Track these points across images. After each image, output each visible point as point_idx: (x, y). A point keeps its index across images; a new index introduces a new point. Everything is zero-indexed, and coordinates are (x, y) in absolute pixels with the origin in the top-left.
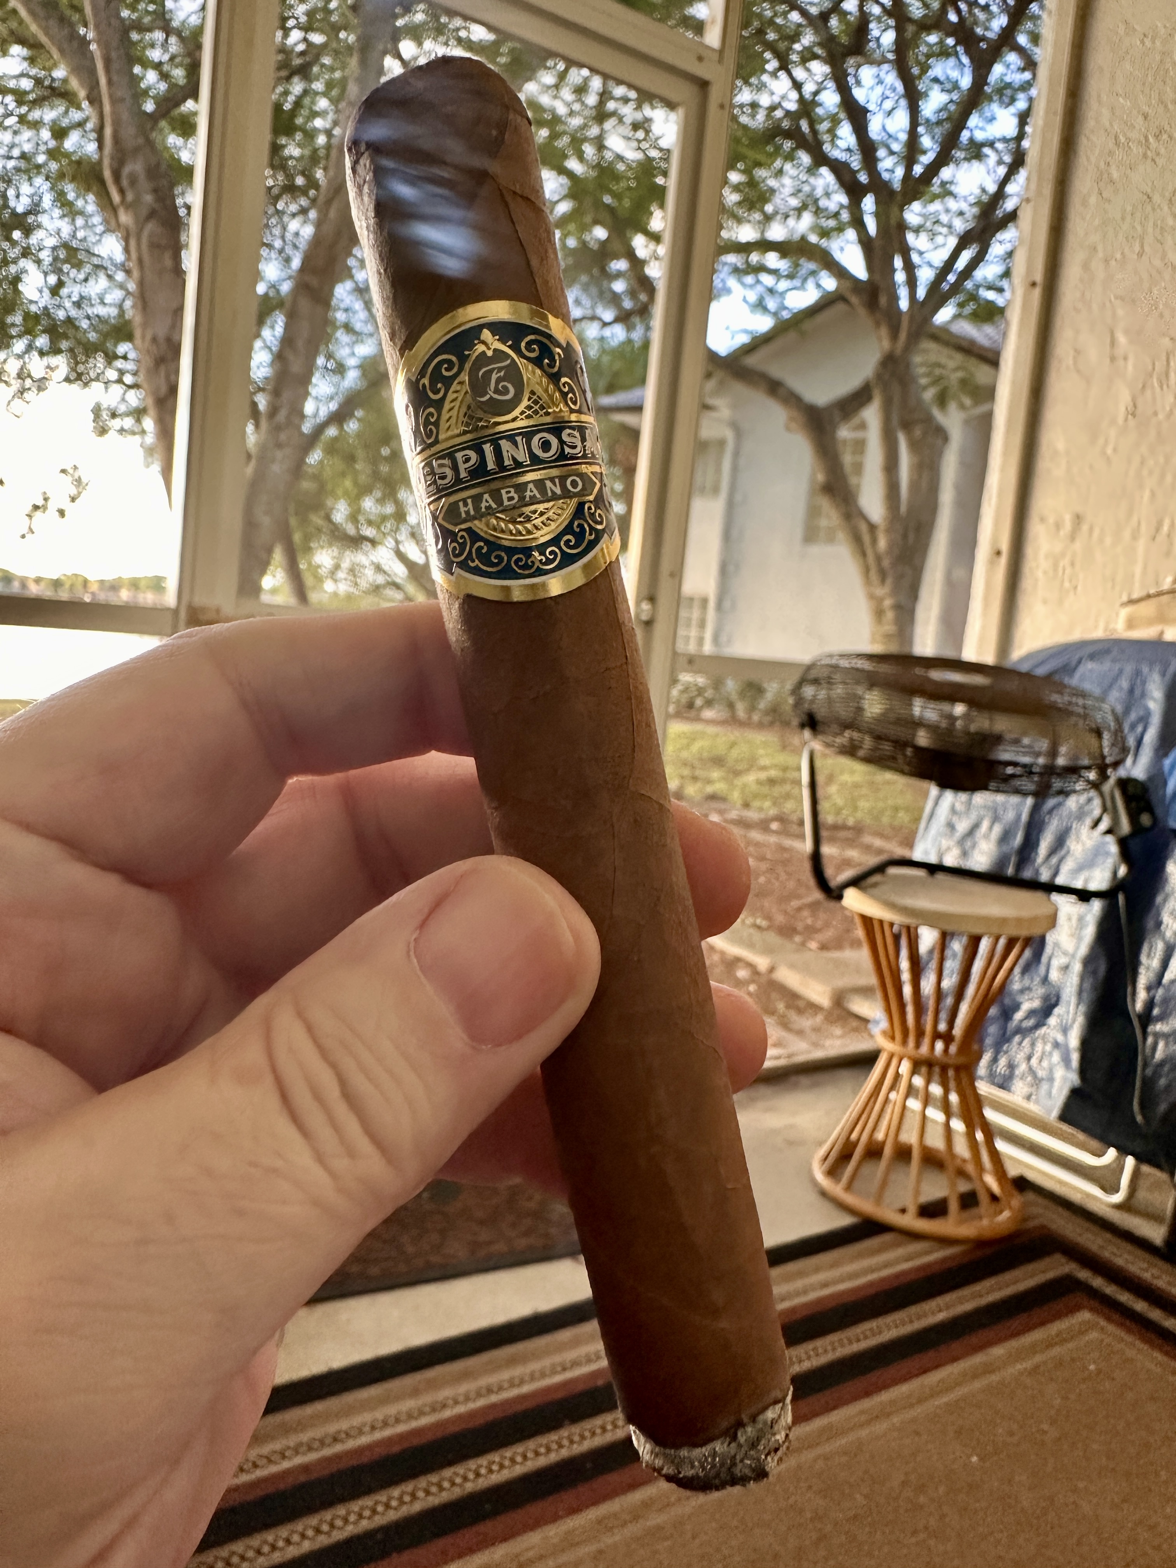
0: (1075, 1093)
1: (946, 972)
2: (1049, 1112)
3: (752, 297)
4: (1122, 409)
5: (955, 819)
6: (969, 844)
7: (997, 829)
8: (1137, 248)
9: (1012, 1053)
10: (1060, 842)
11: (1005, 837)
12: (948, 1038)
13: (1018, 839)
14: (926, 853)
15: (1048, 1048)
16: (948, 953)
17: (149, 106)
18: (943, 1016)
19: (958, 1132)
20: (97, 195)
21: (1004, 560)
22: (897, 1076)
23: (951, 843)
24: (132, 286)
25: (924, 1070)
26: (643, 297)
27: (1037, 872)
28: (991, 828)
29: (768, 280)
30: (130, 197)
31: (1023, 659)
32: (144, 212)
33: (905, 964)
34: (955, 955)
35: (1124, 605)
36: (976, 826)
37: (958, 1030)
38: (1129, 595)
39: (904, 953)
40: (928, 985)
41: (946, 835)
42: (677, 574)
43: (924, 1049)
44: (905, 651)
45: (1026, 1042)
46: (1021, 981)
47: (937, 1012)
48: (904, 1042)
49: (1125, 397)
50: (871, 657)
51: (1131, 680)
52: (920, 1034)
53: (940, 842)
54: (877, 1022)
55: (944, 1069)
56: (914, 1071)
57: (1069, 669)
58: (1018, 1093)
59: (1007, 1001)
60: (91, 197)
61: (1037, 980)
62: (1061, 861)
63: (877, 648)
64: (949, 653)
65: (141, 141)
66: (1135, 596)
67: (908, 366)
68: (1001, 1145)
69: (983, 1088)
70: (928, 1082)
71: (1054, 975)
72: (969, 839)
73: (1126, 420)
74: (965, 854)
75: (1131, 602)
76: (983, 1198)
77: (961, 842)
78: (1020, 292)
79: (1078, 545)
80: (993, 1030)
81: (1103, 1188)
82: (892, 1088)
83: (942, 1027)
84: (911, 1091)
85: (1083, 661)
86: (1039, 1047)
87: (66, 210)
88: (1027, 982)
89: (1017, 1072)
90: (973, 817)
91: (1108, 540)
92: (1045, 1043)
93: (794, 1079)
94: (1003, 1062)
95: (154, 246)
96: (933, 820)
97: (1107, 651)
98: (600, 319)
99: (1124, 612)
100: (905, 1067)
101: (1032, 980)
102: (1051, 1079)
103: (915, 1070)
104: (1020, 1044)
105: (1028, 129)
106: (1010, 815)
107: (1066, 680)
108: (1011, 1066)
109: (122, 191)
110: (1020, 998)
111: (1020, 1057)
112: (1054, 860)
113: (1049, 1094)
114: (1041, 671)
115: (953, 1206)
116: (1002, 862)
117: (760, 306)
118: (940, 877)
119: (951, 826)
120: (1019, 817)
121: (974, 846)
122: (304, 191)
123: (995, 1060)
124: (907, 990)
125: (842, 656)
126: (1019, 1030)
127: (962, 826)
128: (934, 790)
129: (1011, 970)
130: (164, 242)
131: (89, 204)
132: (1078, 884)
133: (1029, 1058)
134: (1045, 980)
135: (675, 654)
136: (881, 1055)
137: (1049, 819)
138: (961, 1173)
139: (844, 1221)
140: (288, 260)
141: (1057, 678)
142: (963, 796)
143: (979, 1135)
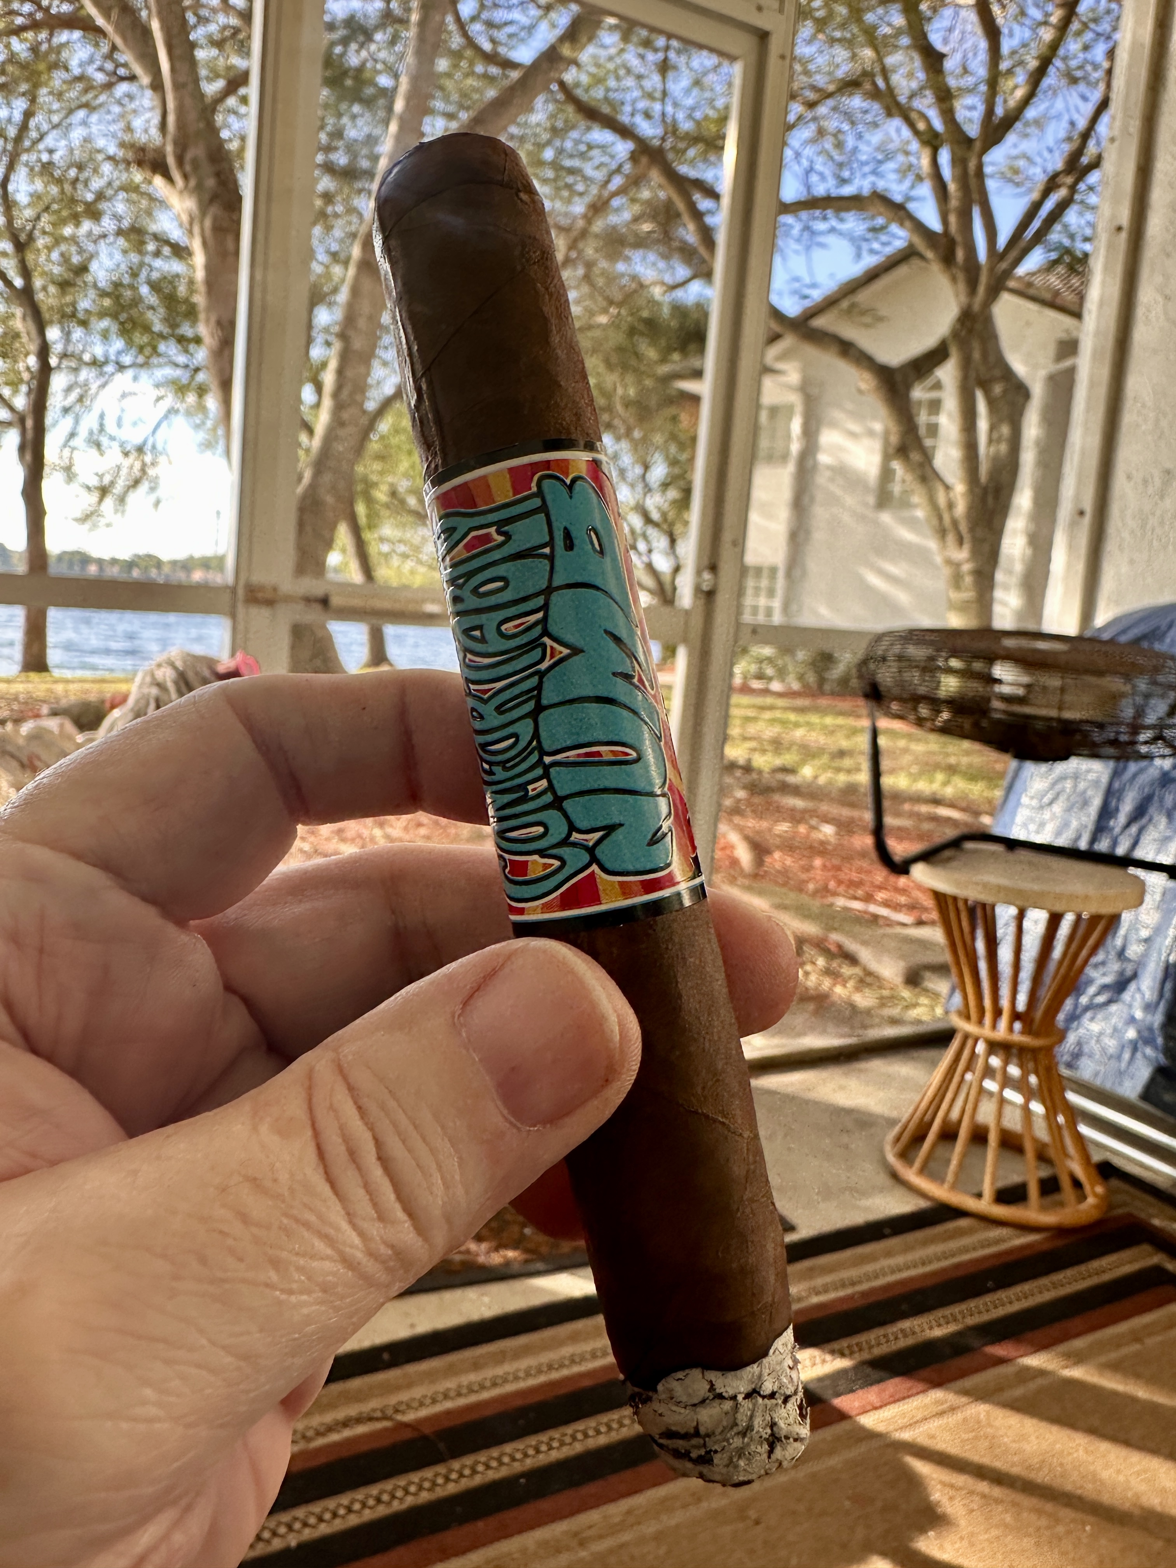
0: (1159, 1071)
2: (1133, 1092)
10: (1141, 810)
12: (1026, 1018)
13: (1095, 807)
19: (1038, 1114)
21: (1087, 520)
22: (974, 1058)
25: (1002, 1052)
27: (1114, 845)
31: (1106, 626)
32: (207, 195)
39: (980, 935)
42: (740, 543)
43: (1001, 1030)
47: (1015, 989)
48: (980, 1022)
55: (1022, 1052)
56: (990, 1053)
57: (1159, 634)
61: (1113, 954)
62: (1142, 830)
67: (988, 321)
71: (1131, 949)
76: (1066, 1183)
78: (1104, 239)
79: (1168, 503)
82: (968, 1070)
83: (1021, 1005)
84: (988, 1073)
85: (1174, 625)
100: (981, 1049)
103: (992, 1049)
115: (1033, 1191)
118: (1020, 853)
129: (1094, 949)
136: (956, 1035)
138: (1042, 1157)
139: (919, 1204)
143: (1061, 1119)
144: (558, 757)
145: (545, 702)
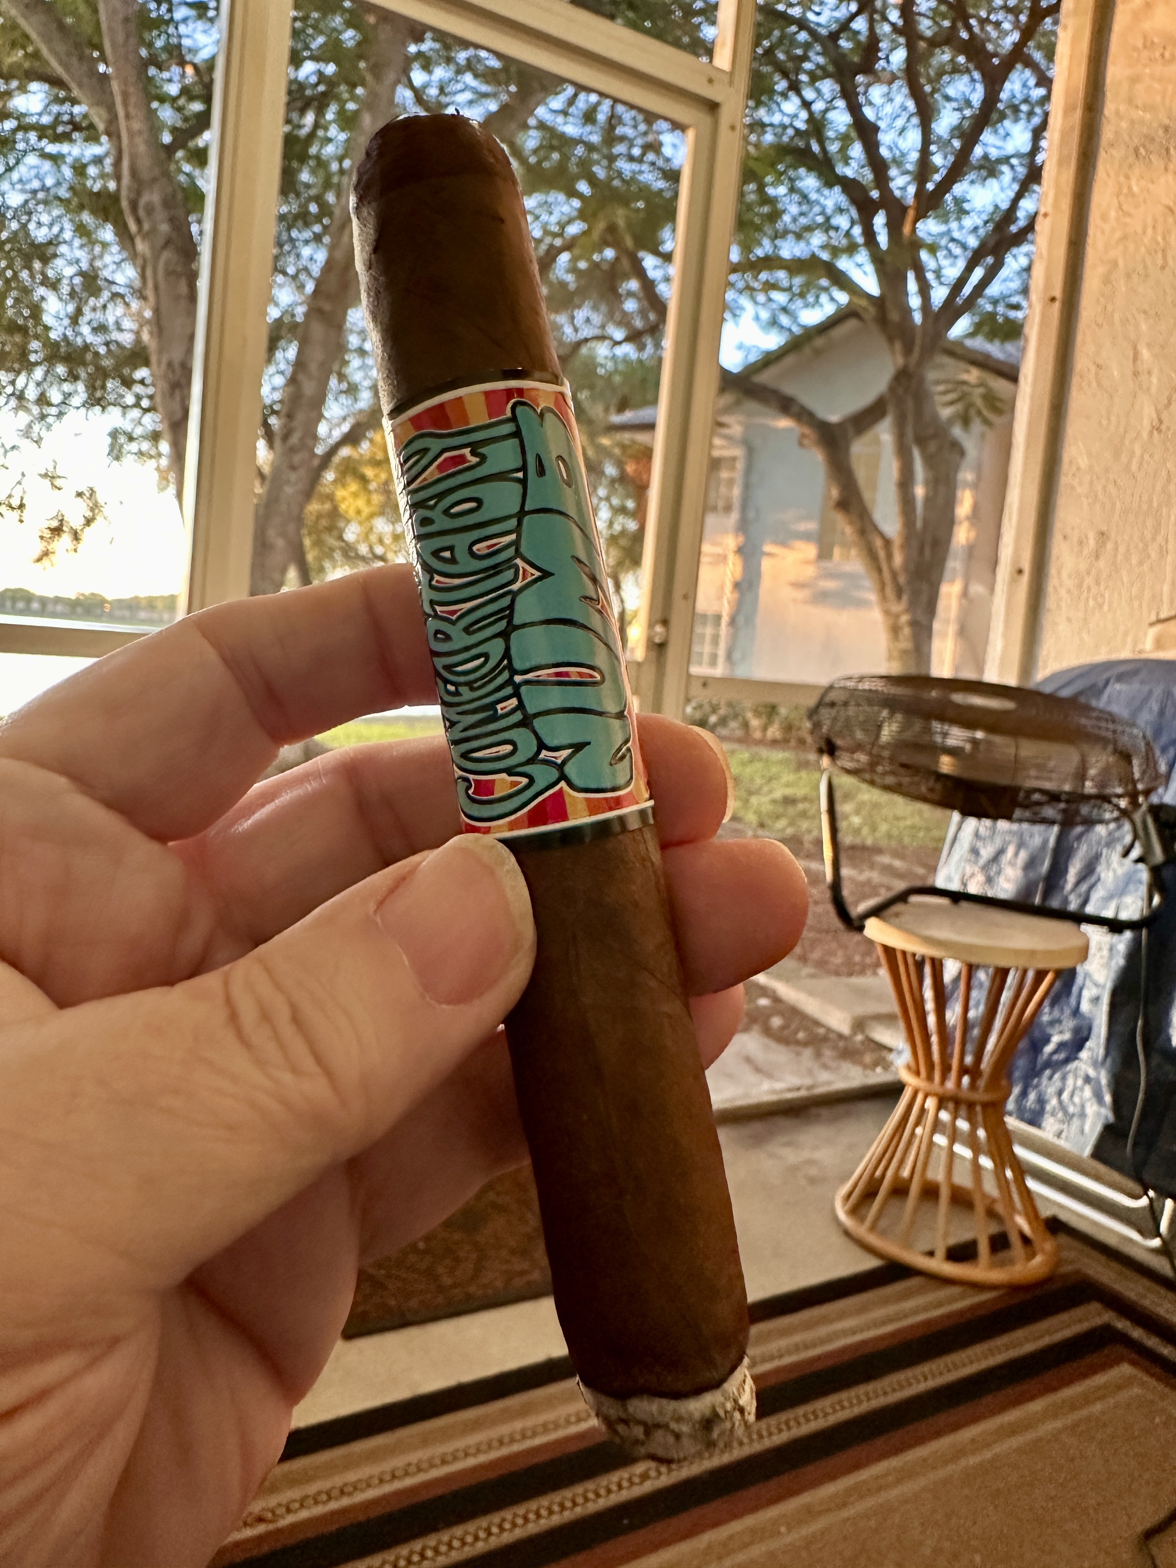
0: (1108, 1129)
1: (972, 1003)
2: (1083, 1150)
3: (765, 315)
4: (1146, 423)
5: (979, 844)
6: (994, 869)
7: (1023, 855)
8: (1160, 262)
9: (1043, 1087)
10: (1089, 870)
11: (1031, 864)
12: (974, 1072)
13: (1045, 866)
14: (949, 879)
15: (1080, 1082)
16: (974, 982)
17: (167, 138)
18: (969, 1047)
19: (987, 1169)
20: (115, 225)
21: (1025, 578)
22: (923, 1110)
23: (977, 869)
24: (148, 314)
25: (951, 1105)
26: (652, 316)
27: (1066, 901)
28: (1016, 854)
29: (780, 298)
30: (146, 226)
31: (1048, 680)
32: (160, 241)
33: (928, 994)
34: (981, 985)
35: (1152, 624)
36: (1001, 852)
37: (986, 1064)
38: (1158, 614)
39: (928, 982)
40: (953, 1015)
41: (970, 861)
42: (691, 596)
43: (950, 1084)
44: (923, 672)
45: (1057, 1076)
46: (1050, 1014)
47: (963, 1043)
48: (930, 1078)
49: (1148, 412)
50: (888, 678)
51: (1162, 702)
52: (946, 1069)
53: (964, 868)
54: (900, 1053)
55: (971, 1106)
56: (939, 1107)
57: (1097, 690)
58: (1048, 1128)
59: (1037, 1033)
60: (109, 227)
61: (1067, 1012)
62: (1091, 888)
63: (895, 668)
64: (968, 674)
65: (157, 172)
66: (1163, 616)
67: (921, 381)
68: (1032, 1184)
69: (1012, 1122)
70: (955, 1118)
71: (1085, 1007)
72: (995, 866)
73: (1151, 434)
74: (989, 880)
75: (1159, 621)
76: (1015, 1240)
77: (985, 868)
78: (1038, 308)
79: (1102, 563)
80: (1021, 1063)
81: (1141, 1232)
82: (917, 1123)
83: (969, 1059)
84: (937, 1126)
85: (1112, 681)
86: (1070, 1082)
87: (85, 240)
88: (1056, 1013)
89: (1048, 1108)
90: (998, 842)
91: (1134, 560)
92: (1076, 1077)
93: (814, 1111)
94: (1032, 1096)
95: (170, 273)
96: (957, 845)
97: (1135, 672)
98: (611, 339)
99: (1153, 632)
100: (931, 1104)
101: (1062, 1011)
102: (1083, 1115)
103: (941, 1104)
104: (1051, 1078)
105: (1043, 144)
106: (1037, 841)
107: (1094, 703)
108: (1041, 1101)
109: (139, 221)
110: (1050, 1030)
111: (1051, 1091)
112: (1084, 887)
113: (1082, 1132)
114: (1065, 693)
115: (983, 1248)
116: (1028, 890)
117: (774, 323)
118: (964, 905)
119: (975, 852)
120: (1045, 842)
121: (999, 873)
122: (318, 219)
123: (1024, 1094)
124: (932, 1020)
125: (861, 679)
126: (1048, 1064)
127: (986, 852)
128: (956, 816)
129: (1040, 1004)
130: (179, 269)
131: (107, 234)
132: (1109, 913)
133: (1060, 1093)
134: (1076, 1012)
135: (689, 676)
136: (906, 1088)
137: (1079, 845)
138: (991, 1214)
139: (870, 1263)
140: (301, 287)
141: (1083, 700)
142: (987, 822)
143: (1009, 1174)
144: (530, 676)
145: (517, 621)
